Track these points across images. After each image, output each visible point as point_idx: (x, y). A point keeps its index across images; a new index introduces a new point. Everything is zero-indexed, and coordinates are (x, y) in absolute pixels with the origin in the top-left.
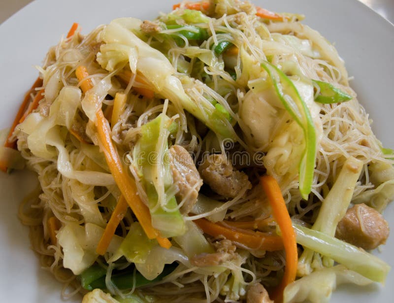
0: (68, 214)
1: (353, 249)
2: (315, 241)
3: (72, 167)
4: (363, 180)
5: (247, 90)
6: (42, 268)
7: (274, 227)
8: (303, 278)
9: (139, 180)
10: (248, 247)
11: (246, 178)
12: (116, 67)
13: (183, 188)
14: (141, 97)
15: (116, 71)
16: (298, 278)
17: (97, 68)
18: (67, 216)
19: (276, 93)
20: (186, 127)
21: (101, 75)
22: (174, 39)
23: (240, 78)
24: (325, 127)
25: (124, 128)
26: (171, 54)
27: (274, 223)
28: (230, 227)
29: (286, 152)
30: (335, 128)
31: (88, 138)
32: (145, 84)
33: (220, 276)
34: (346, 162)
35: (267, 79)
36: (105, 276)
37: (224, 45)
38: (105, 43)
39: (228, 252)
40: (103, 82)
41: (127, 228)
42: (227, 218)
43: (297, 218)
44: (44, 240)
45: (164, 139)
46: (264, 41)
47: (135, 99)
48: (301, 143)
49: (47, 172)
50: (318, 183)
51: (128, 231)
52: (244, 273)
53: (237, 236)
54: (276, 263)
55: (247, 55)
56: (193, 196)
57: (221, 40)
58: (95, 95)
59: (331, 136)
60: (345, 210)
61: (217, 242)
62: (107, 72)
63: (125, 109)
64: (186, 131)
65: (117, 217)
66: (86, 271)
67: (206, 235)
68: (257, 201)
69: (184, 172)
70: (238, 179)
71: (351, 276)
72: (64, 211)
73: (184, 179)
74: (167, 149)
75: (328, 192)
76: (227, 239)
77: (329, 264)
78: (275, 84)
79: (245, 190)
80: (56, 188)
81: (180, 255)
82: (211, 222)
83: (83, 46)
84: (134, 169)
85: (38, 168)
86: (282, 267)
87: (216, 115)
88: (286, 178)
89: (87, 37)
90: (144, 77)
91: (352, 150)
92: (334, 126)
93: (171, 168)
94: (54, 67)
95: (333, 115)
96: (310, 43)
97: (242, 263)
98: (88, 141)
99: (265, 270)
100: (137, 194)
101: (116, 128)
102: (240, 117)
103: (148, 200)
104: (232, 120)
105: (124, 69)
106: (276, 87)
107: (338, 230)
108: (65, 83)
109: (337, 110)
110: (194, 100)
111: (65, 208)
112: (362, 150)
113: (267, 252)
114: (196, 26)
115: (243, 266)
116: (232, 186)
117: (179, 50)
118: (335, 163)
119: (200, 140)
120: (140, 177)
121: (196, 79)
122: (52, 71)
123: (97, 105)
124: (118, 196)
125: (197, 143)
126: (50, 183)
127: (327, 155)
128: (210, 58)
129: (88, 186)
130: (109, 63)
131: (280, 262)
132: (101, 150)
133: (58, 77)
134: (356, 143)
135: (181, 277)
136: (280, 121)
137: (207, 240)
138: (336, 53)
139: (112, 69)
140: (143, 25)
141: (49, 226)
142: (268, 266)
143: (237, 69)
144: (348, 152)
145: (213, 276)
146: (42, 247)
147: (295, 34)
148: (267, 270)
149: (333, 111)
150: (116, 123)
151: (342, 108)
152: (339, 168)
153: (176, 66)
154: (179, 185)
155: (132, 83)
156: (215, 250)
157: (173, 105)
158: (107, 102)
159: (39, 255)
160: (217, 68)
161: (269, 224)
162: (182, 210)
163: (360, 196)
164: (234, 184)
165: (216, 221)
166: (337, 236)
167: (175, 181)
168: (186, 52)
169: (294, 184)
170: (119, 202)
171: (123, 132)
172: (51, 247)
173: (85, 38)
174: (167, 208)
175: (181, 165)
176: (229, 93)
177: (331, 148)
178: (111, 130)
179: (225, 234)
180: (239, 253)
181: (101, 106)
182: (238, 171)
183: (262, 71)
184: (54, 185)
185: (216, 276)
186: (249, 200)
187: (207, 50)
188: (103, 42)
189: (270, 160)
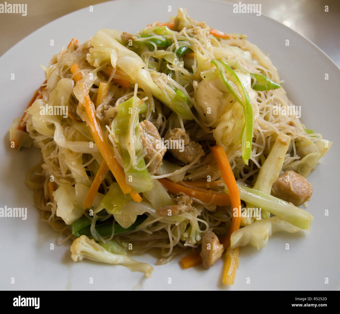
0: (62, 178)
1: (284, 203)
2: (255, 198)
3: (65, 139)
4: (291, 153)
5: (200, 80)
6: (42, 220)
7: (223, 188)
8: (246, 227)
9: (116, 146)
10: (203, 202)
11: (200, 147)
12: (101, 64)
13: (150, 152)
14: (120, 87)
15: (101, 67)
16: (242, 227)
17: (87, 65)
18: (62, 179)
19: (222, 80)
20: (154, 108)
21: (89, 70)
22: (146, 45)
23: (196, 73)
24: (261, 112)
25: (106, 108)
26: (144, 56)
27: (223, 184)
28: (188, 186)
29: (230, 125)
30: (269, 113)
31: (79, 117)
32: (124, 76)
33: (180, 225)
34: (278, 137)
35: (215, 70)
36: (90, 225)
37: (184, 49)
38: (93, 47)
39: (186, 205)
40: (90, 74)
41: (108, 187)
42: (186, 179)
43: (241, 181)
44: (45, 200)
45: (135, 114)
46: (214, 47)
47: (116, 88)
48: (242, 118)
49: (48, 147)
50: (257, 153)
51: (108, 190)
52: (199, 223)
53: (193, 193)
54: (225, 216)
55: (201, 55)
56: (158, 158)
57: (181, 46)
58: (84, 84)
59: (266, 118)
60: (278, 174)
61: (178, 197)
62: (95, 68)
63: (107, 95)
64: (154, 111)
65: (99, 178)
66: (75, 222)
67: (169, 193)
68: (209, 166)
69: (151, 141)
70: (194, 148)
71: (284, 225)
72: (60, 176)
73: (151, 145)
74: (138, 122)
75: (265, 161)
76: (185, 195)
77: (266, 216)
78: (221, 74)
79: (199, 156)
80: (54, 158)
81: (149, 208)
82: (173, 182)
83: (78, 52)
84: (112, 138)
85: (41, 145)
86: (230, 219)
87: (177, 99)
88: (231, 147)
89: (81, 46)
90: (123, 71)
91: (282, 128)
92: (268, 112)
93: (141, 137)
94: (55, 66)
95: (267, 103)
96: (250, 53)
97: (198, 215)
98: (79, 119)
99: (216, 221)
100: (114, 157)
101: (99, 108)
102: (196, 101)
103: (122, 162)
104: (189, 103)
105: (107, 66)
106: (222, 76)
107: (273, 190)
108: (62, 77)
109: (271, 100)
110: (160, 88)
111: (61, 174)
112: (290, 129)
113: (217, 206)
114: (163, 37)
115: (198, 217)
116: (189, 152)
117: (150, 53)
118: (270, 138)
119: (165, 119)
120: (117, 144)
121: (161, 73)
122: (53, 69)
123: (85, 91)
124: (100, 161)
125: (162, 121)
126: (50, 155)
127: (263, 132)
128: (173, 58)
129: (78, 154)
130: (96, 61)
131: (228, 215)
132: (87, 125)
133: (57, 73)
134: (286, 123)
135: (150, 226)
136: (225, 102)
137: (170, 196)
138: (271, 62)
139: (98, 66)
140: (123, 35)
141: (48, 188)
142: (219, 218)
143: (194, 67)
144: (279, 130)
145: (175, 225)
146: (43, 205)
147: (239, 47)
148: (217, 221)
149: (267, 100)
150: (100, 104)
151: (274, 99)
152: (273, 143)
153: (147, 64)
154: (147, 150)
155: (113, 76)
156: (176, 203)
157: (144, 92)
158: (94, 90)
159: (40, 211)
160: (178, 65)
161: (218, 185)
162: (150, 169)
163: (290, 166)
164: (190, 151)
165: (177, 181)
166: (272, 194)
167: (144, 147)
168: (155, 54)
169: (238, 153)
170: (102, 166)
171: (105, 111)
172: (49, 203)
173: (79, 46)
174: (137, 167)
175: (149, 135)
176: (187, 84)
177: (266, 127)
178: (96, 110)
179: (184, 192)
180: (196, 207)
181: (88, 92)
182: (194, 142)
183: (212, 66)
184: (53, 156)
185: (177, 224)
186: (203, 165)
187: (171, 53)
188: (92, 47)
189: (218, 132)
